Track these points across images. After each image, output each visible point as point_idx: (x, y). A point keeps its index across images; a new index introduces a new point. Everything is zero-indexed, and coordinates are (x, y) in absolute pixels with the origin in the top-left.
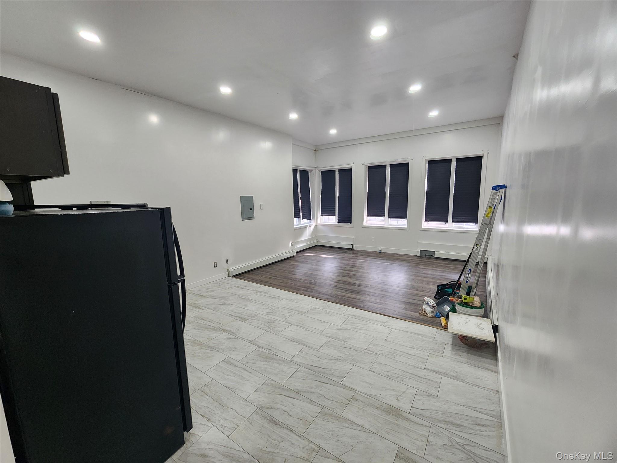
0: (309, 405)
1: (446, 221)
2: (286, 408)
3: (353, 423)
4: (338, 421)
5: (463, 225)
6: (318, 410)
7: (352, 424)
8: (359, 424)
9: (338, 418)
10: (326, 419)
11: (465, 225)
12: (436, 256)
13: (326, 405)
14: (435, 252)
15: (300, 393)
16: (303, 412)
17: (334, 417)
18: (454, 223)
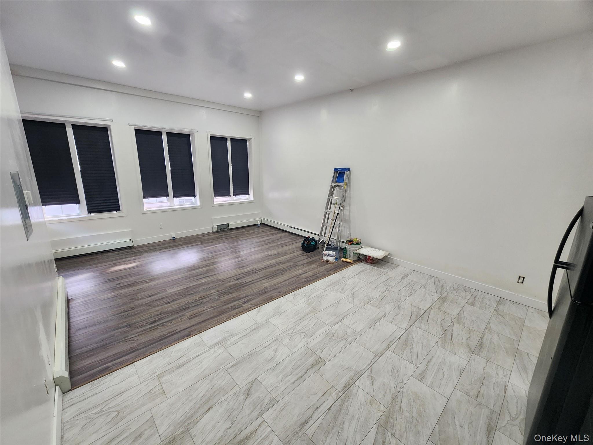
1: (229, 195)
5: (240, 197)
11: (242, 197)
12: (230, 227)
14: (228, 224)
18: (234, 196)
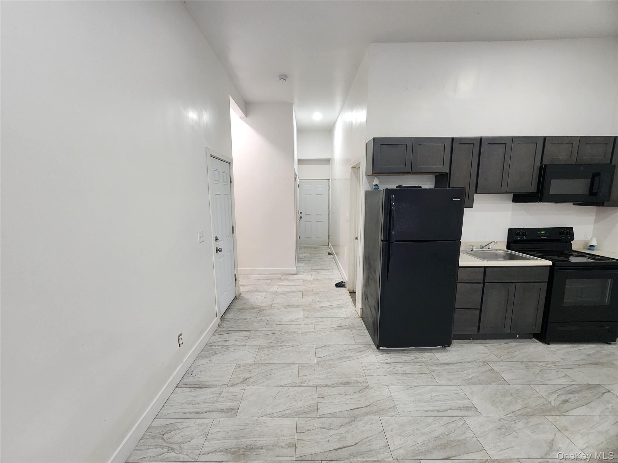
0: (333, 411)
2: (349, 398)
3: (283, 417)
4: (296, 411)
6: (321, 412)
7: (283, 415)
8: (276, 419)
9: (297, 414)
10: (308, 407)
13: (317, 420)
15: (353, 418)
16: (332, 403)
17: (302, 413)
